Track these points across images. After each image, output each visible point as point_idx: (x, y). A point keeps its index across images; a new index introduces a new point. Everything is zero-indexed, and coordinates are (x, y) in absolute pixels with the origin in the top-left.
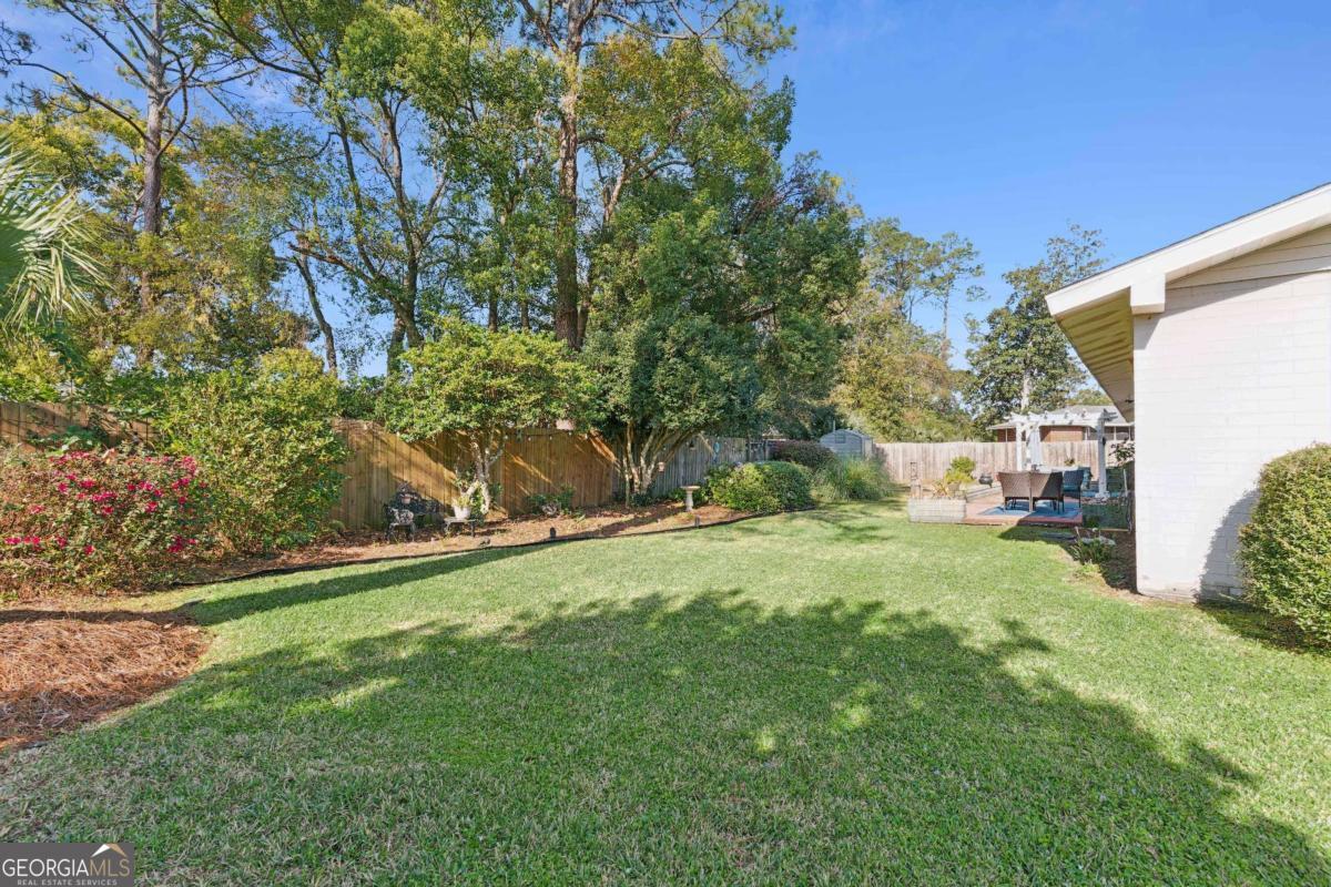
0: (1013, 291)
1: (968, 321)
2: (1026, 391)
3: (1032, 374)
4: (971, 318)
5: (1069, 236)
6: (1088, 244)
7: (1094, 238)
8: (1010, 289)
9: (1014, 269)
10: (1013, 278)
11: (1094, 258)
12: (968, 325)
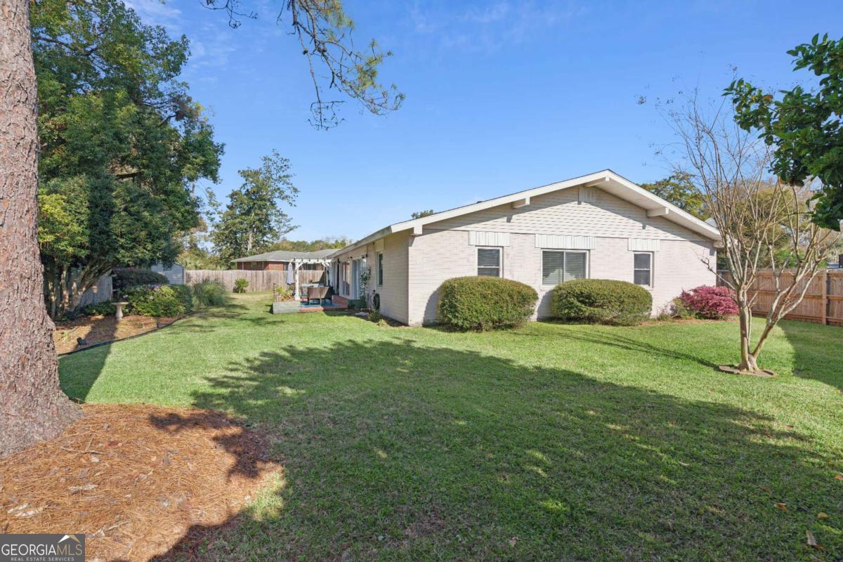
0: (245, 182)
1: (208, 192)
2: (251, 241)
3: (253, 231)
4: (210, 190)
5: (274, 158)
6: (283, 165)
7: (285, 163)
8: (243, 181)
9: (246, 169)
10: (245, 174)
11: (285, 173)
12: (208, 195)
